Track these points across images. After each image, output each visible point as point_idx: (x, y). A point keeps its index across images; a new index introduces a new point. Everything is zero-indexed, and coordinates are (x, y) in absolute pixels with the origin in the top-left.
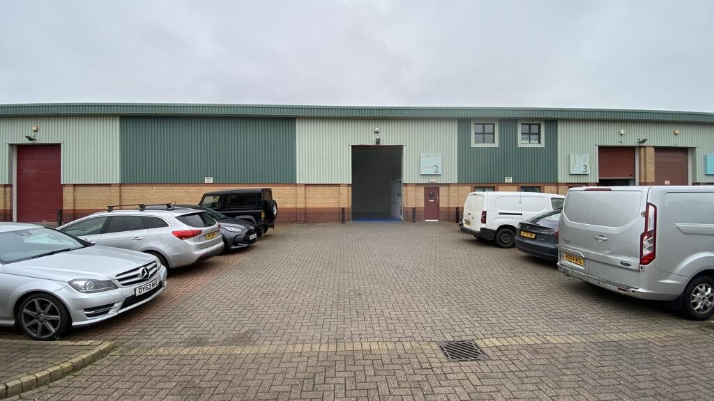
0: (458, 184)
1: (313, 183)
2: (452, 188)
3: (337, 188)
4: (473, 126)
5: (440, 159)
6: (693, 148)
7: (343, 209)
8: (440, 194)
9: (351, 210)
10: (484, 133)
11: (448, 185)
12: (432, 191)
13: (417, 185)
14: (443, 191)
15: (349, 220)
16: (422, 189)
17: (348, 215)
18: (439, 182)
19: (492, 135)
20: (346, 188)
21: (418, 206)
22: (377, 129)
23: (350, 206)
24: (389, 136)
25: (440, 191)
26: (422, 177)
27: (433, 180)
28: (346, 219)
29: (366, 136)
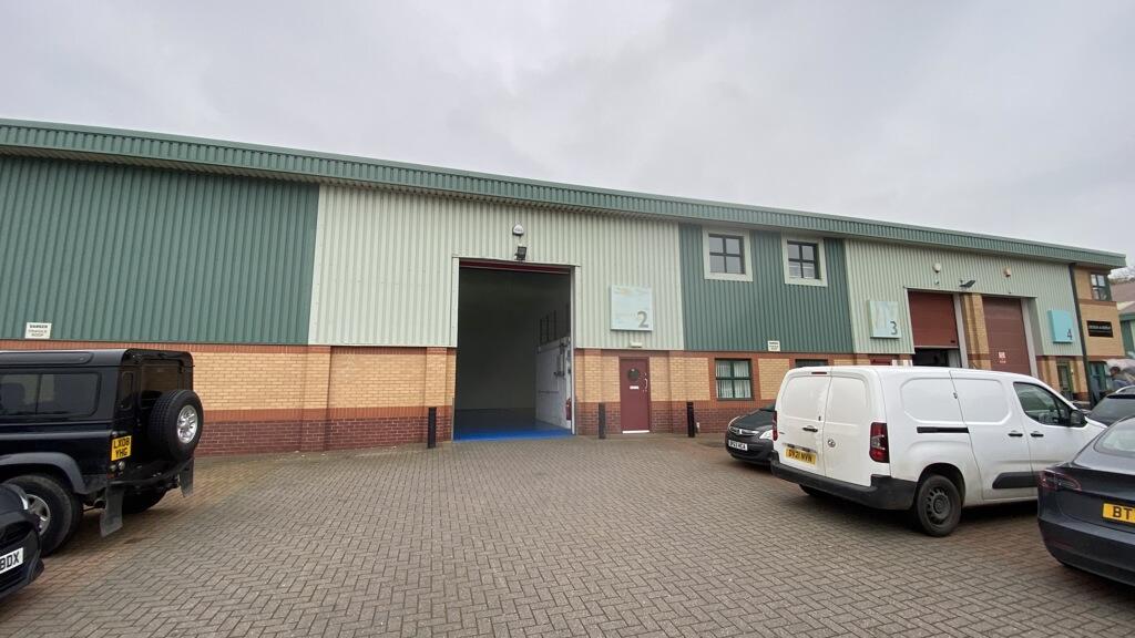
0: (686, 353)
1: (354, 343)
2: (673, 360)
3: (419, 357)
4: (706, 239)
5: (651, 297)
6: (1030, 300)
7: (433, 410)
8: (651, 372)
9: (451, 412)
10: (725, 254)
11: (666, 353)
12: (634, 365)
13: (605, 352)
14: (656, 367)
15: (446, 438)
16: (615, 361)
17: (446, 425)
18: (649, 348)
19: (738, 259)
20: (444, 358)
21: (607, 400)
22: (519, 228)
23: (451, 402)
24: (546, 244)
25: (651, 366)
26: (614, 335)
27: (637, 343)
28: (438, 434)
29: (495, 240)
